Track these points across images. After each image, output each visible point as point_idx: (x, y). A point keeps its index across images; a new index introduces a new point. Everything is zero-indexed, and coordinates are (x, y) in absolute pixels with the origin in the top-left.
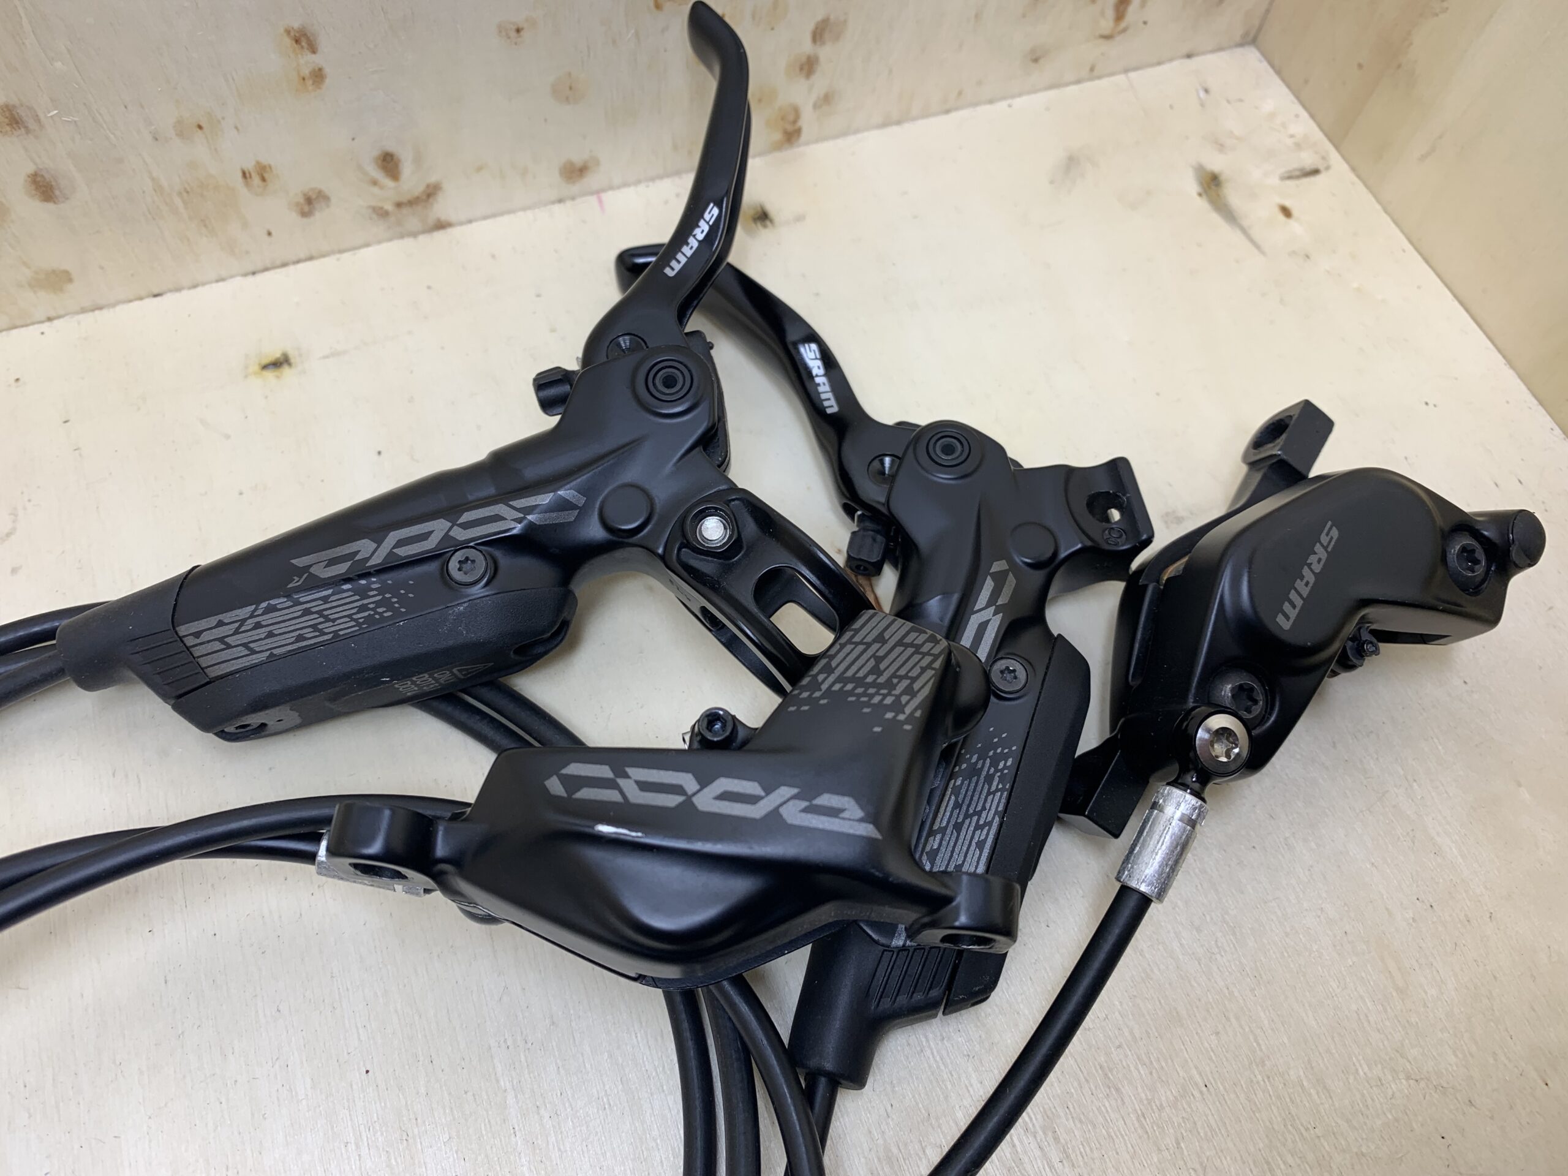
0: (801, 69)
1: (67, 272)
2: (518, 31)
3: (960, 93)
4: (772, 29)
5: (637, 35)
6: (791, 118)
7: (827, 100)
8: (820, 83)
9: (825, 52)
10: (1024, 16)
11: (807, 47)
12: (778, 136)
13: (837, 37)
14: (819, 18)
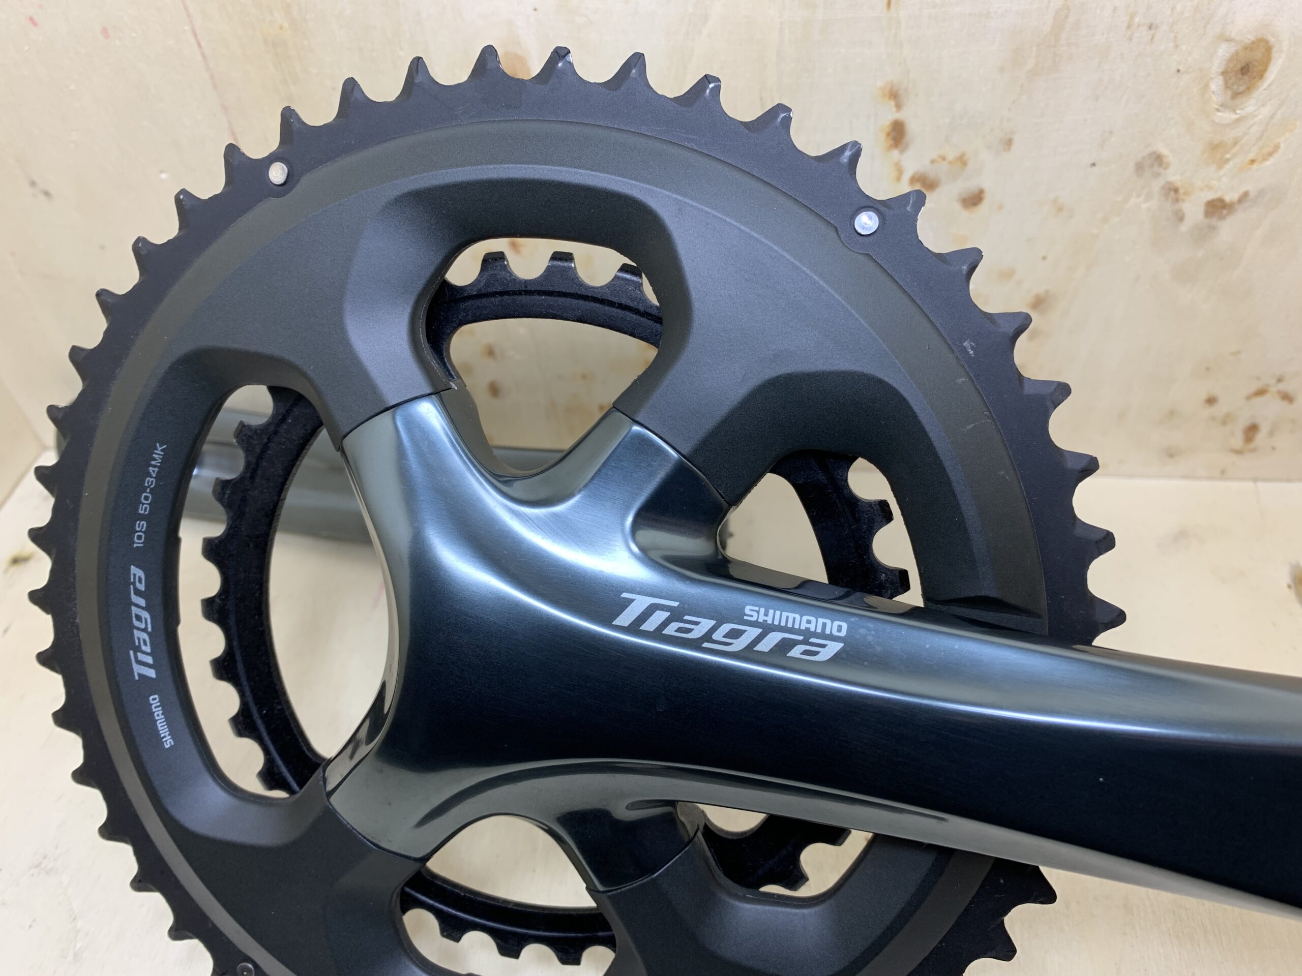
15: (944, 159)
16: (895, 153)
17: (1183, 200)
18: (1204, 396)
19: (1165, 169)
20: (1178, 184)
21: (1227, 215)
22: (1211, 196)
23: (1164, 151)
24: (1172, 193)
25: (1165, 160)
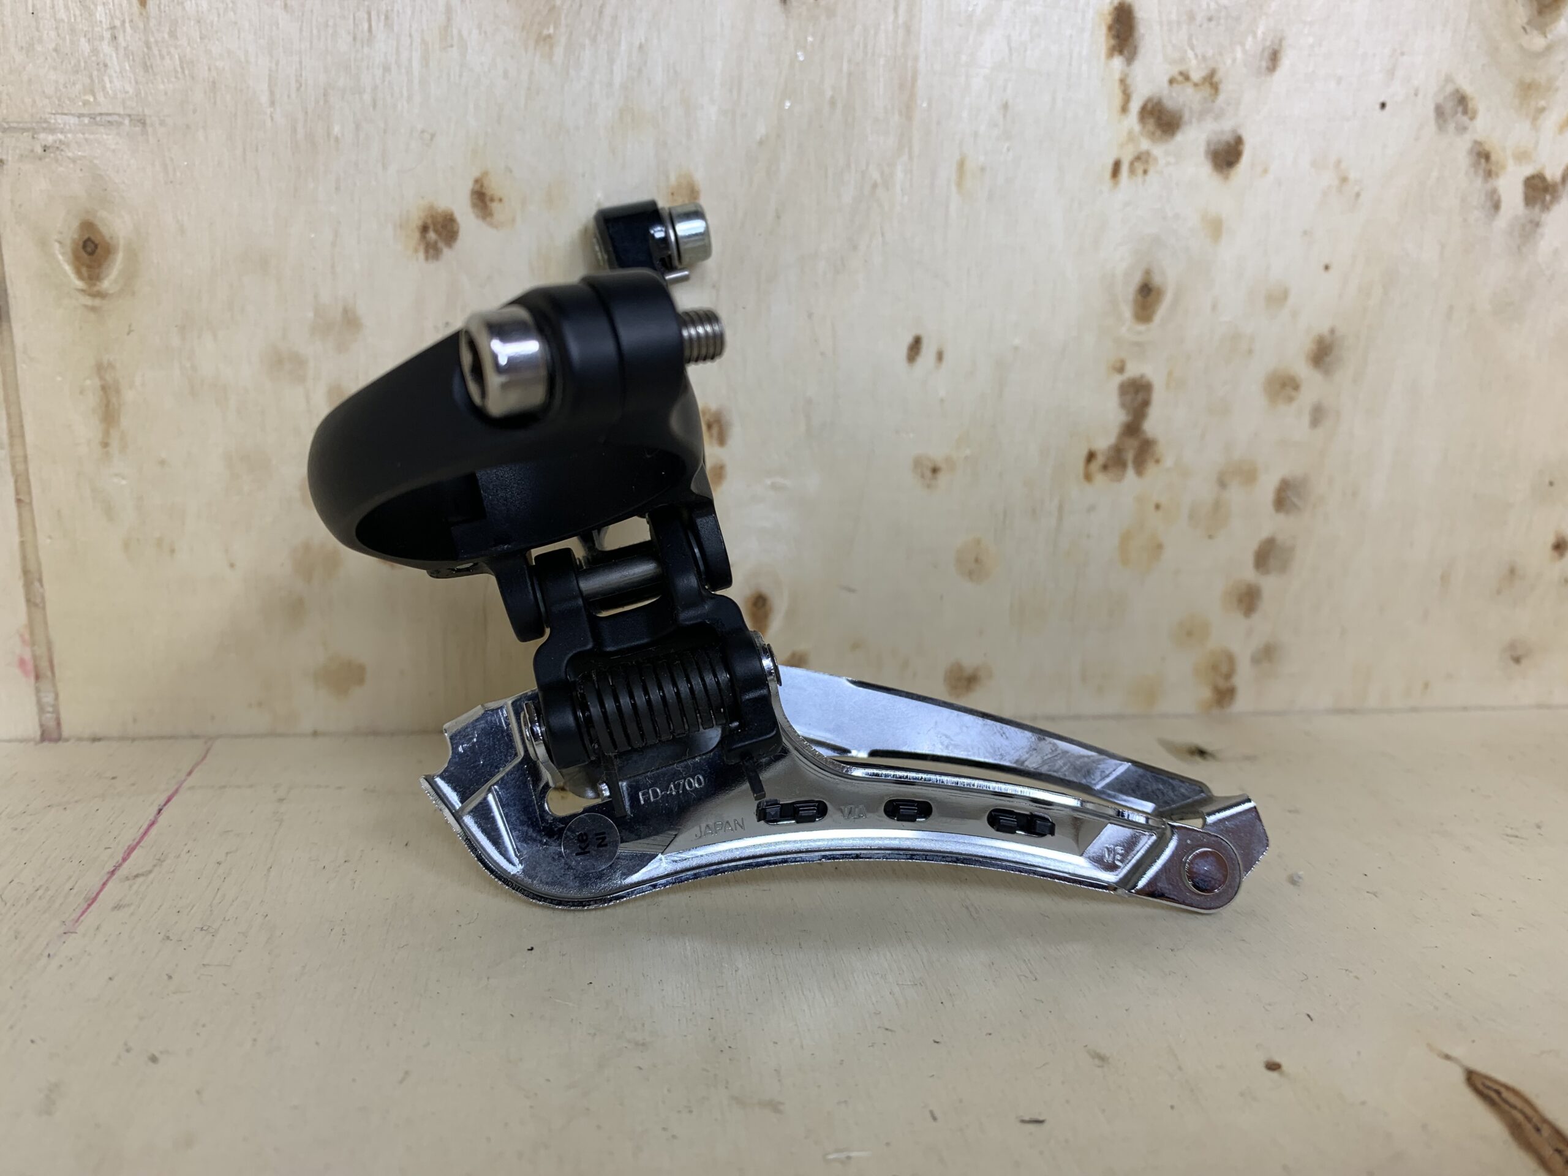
0: (1240, 601)
1: (362, 669)
2: (935, 470)
3: (1426, 686)
4: (1210, 537)
5: (1061, 508)
6: (1224, 669)
7: (1267, 654)
8: (1262, 626)
9: (1269, 584)
10: (1499, 592)
11: (1249, 574)
12: (1206, 693)
13: (1284, 568)
14: (1265, 534)
15: (1187, 78)
16: (1118, 62)
17: (1497, 175)
18: (1551, 540)
19: (1472, 119)
20: (1487, 147)
21: (1552, 202)
22: (1529, 170)
23: (1468, 89)
24: (1483, 161)
25: (1470, 106)
